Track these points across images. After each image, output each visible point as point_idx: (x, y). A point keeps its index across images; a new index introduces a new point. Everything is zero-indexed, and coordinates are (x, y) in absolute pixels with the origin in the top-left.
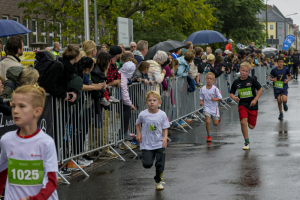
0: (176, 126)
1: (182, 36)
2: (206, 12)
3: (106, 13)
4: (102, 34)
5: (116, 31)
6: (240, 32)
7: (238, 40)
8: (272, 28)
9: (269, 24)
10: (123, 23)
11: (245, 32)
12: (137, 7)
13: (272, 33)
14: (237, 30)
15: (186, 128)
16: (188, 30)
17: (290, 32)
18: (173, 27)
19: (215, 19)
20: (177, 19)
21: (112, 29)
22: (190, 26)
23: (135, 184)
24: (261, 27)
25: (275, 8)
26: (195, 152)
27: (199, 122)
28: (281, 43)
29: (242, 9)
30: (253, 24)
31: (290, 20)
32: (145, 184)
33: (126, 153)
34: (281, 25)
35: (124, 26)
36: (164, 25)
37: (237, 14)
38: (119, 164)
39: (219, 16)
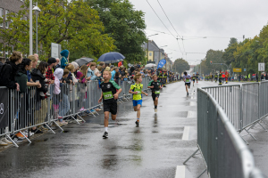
0: (89, 113)
2: (109, 42)
3: (44, 40)
4: (40, 53)
6: (130, 56)
7: (129, 61)
8: (151, 55)
9: (149, 52)
10: (54, 47)
11: (133, 56)
12: (64, 37)
13: (151, 58)
15: (96, 114)
16: (97, 54)
17: (162, 57)
19: (115, 46)
20: (90, 46)
21: (47, 51)
22: (98, 51)
23: (62, 148)
24: (144, 53)
25: (153, 42)
28: (157, 63)
29: (132, 41)
30: (139, 51)
31: (163, 50)
33: (56, 128)
34: (157, 53)
37: (129, 44)
38: (51, 136)
39: (117, 45)
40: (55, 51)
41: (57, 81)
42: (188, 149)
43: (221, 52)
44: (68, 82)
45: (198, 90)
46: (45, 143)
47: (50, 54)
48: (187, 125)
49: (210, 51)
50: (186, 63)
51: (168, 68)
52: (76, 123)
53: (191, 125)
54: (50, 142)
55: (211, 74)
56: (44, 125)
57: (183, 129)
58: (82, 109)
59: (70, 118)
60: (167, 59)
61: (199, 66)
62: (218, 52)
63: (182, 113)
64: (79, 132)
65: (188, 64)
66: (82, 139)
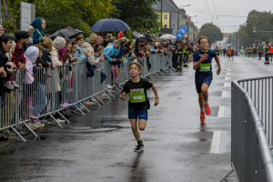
0: (75, 109)
2: (105, 1)
5: (19, 15)
6: (136, 20)
7: (134, 28)
8: (166, 18)
9: (164, 14)
10: (25, 8)
11: (141, 21)
13: (166, 22)
14: (133, 19)
15: (85, 111)
16: (89, 18)
17: (183, 23)
18: (73, 14)
19: (114, 7)
20: (78, 6)
21: (15, 13)
22: (89, 14)
24: (156, 17)
26: (93, 135)
27: (96, 105)
28: (175, 31)
30: (149, 13)
31: (183, 11)
32: (45, 165)
33: (28, 134)
34: (175, 15)
36: (65, 11)
37: (135, 4)
38: (20, 145)
39: (116, 4)
40: (27, 13)
41: (29, 65)
42: (218, 168)
43: (269, 14)
44: (46, 66)
46: (12, 156)
47: (18, 20)
48: (217, 129)
49: (253, 13)
50: (218, 30)
51: (191, 38)
52: (56, 125)
53: (223, 129)
54: (18, 156)
56: (10, 129)
57: (211, 134)
58: (65, 105)
59: (48, 117)
60: (192, 25)
61: (236, 34)
62: (265, 13)
64: (61, 139)
65: (220, 31)
66: (64, 150)
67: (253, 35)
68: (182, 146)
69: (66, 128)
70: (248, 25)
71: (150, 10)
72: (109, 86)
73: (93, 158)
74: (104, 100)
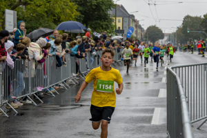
0: (47, 92)
1: (53, 25)
2: (71, 8)
5: (4, 19)
6: (96, 23)
7: (94, 29)
8: (119, 22)
9: (117, 18)
10: (9, 14)
11: (99, 24)
12: (20, 3)
13: (119, 25)
14: (94, 22)
15: (55, 93)
16: (57, 21)
17: (133, 25)
18: (46, 19)
19: (78, 14)
20: (50, 13)
21: (1, 18)
22: (59, 18)
23: (15, 134)
24: (111, 20)
25: (122, 7)
26: (61, 111)
27: (64, 89)
28: (125, 33)
29: (98, 7)
30: (105, 18)
31: (133, 16)
32: (23, 134)
33: (10, 111)
34: (126, 19)
35: (10, 16)
36: (40, 16)
37: (94, 10)
39: (80, 11)
42: (157, 135)
43: (200, 18)
44: (24, 58)
45: (168, 70)
47: (4, 23)
48: (158, 106)
49: (188, 17)
50: (160, 31)
51: (139, 37)
53: (162, 106)
55: (188, 43)
57: (152, 111)
60: (138, 26)
61: (174, 34)
62: (196, 18)
63: (153, 91)
64: (37, 115)
65: (161, 31)
66: (38, 123)
67: (187, 35)
68: (130, 119)
69: (40, 106)
70: (184, 27)
71: (106, 15)
72: (74, 75)
73: (60, 129)
74: (70, 85)
